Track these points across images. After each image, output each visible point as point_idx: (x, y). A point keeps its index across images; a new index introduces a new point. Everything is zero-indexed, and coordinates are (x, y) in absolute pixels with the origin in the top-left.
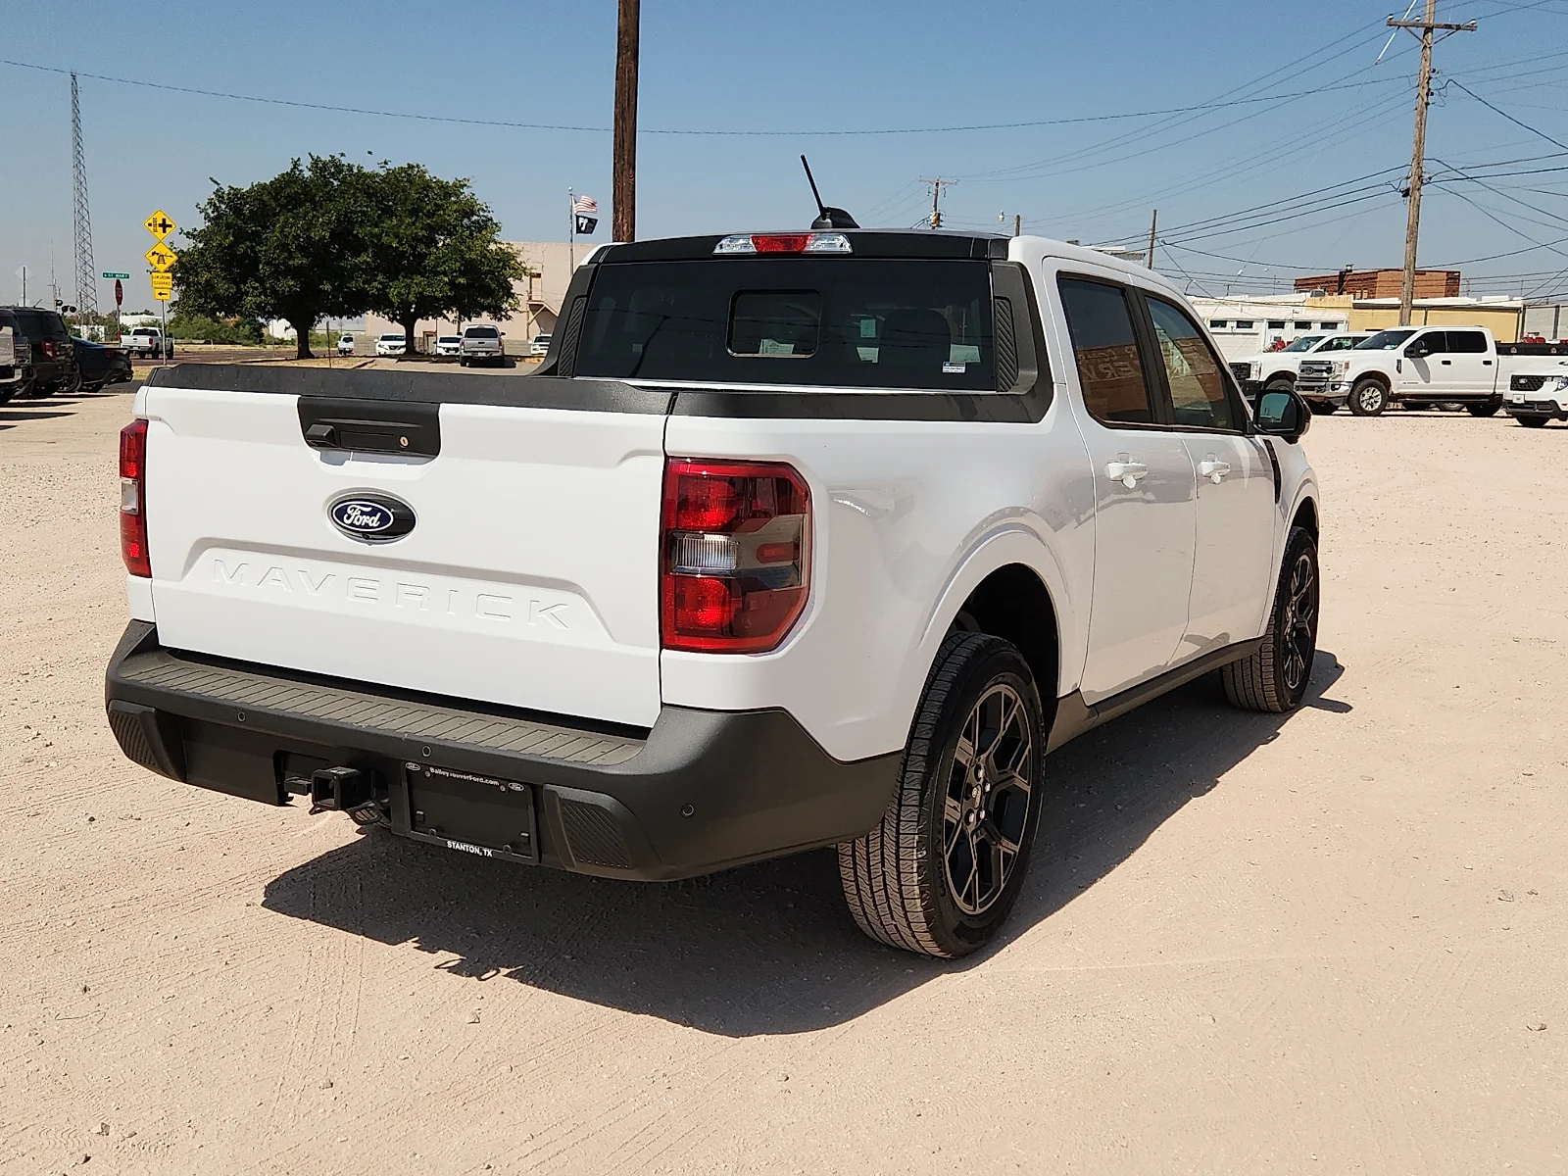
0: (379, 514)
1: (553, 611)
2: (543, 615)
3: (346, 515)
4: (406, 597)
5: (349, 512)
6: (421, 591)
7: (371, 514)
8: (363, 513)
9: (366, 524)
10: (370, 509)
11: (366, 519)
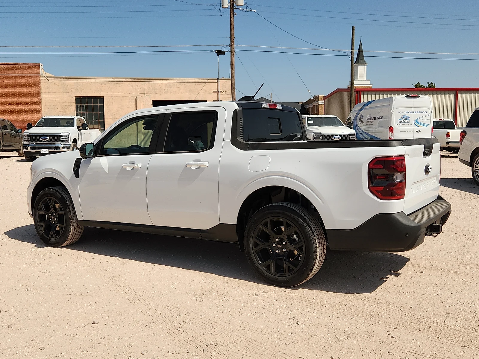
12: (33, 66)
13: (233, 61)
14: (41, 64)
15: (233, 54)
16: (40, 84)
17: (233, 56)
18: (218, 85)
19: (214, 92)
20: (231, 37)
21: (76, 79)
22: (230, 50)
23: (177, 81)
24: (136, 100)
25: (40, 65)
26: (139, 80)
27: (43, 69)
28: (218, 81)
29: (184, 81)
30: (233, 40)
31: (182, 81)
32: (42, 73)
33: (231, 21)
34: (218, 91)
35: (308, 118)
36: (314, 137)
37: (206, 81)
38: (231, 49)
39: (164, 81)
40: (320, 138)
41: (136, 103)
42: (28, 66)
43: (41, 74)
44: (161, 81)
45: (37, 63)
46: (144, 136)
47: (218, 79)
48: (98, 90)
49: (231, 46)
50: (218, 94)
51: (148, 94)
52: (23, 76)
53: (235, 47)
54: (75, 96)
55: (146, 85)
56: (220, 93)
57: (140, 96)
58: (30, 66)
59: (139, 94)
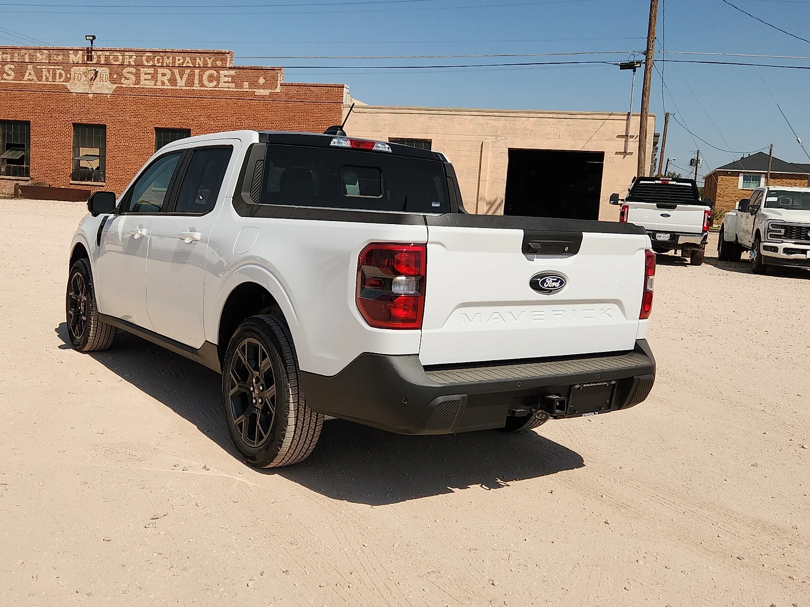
0: (560, 281)
1: (607, 312)
2: (604, 314)
3: (546, 283)
4: (556, 316)
5: (547, 281)
6: (560, 312)
7: (556, 281)
8: (553, 281)
9: (554, 286)
10: (556, 279)
11: (554, 284)
12: (334, 88)
13: (648, 81)
14: (345, 86)
15: (649, 67)
16: (340, 118)
17: (648, 73)
18: (627, 125)
19: (618, 136)
20: (648, 37)
21: (394, 110)
22: (645, 61)
23: (554, 116)
24: (482, 147)
25: (343, 87)
26: (491, 114)
27: (348, 93)
28: (628, 118)
29: (567, 116)
30: (653, 41)
31: (563, 116)
32: (347, 100)
33: (651, 7)
34: (627, 136)
35: (769, 191)
36: (768, 228)
37: (607, 117)
38: (647, 59)
39: (531, 115)
40: (780, 232)
41: (481, 152)
42: (326, 88)
43: (344, 101)
44: (527, 115)
45: (341, 83)
46: (489, 206)
47: (629, 114)
48: (424, 128)
49: (646, 53)
50: (626, 141)
51: (503, 137)
52: (319, 103)
53: (655, 54)
54: (389, 138)
55: (501, 123)
56: (630, 139)
57: (488, 141)
58: (330, 88)
59: (488, 137)
